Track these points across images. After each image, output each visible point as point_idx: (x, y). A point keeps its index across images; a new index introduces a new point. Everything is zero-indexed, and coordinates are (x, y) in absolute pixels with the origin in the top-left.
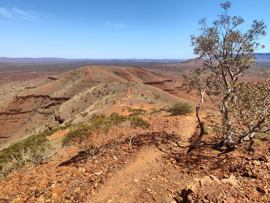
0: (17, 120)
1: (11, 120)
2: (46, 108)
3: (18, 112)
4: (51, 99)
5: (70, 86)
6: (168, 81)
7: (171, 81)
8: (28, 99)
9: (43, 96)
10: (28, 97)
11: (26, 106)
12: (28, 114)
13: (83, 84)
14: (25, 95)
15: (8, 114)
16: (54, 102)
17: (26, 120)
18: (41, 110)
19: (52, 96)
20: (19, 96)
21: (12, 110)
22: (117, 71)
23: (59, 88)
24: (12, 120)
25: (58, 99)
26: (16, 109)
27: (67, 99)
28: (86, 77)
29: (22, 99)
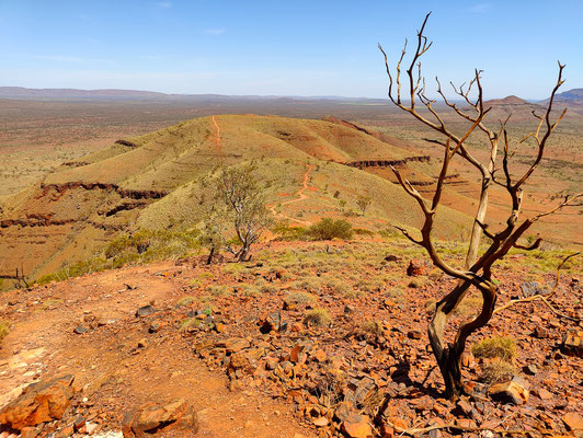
0: (43, 239)
1: (29, 239)
2: (109, 214)
3: (44, 220)
4: (122, 195)
5: (166, 163)
6: (420, 159)
7: (428, 158)
8: (68, 192)
9: (102, 186)
10: (68, 186)
11: (65, 207)
12: (69, 225)
13: (199, 160)
14: (62, 181)
15: (24, 225)
16: (128, 200)
17: (63, 239)
18: (98, 219)
19: (124, 186)
20: (48, 182)
21: (32, 216)
22: (285, 130)
23: (142, 168)
24: (33, 239)
25: (138, 195)
26: (42, 212)
27: (158, 196)
28: (208, 143)
29: (55, 191)
